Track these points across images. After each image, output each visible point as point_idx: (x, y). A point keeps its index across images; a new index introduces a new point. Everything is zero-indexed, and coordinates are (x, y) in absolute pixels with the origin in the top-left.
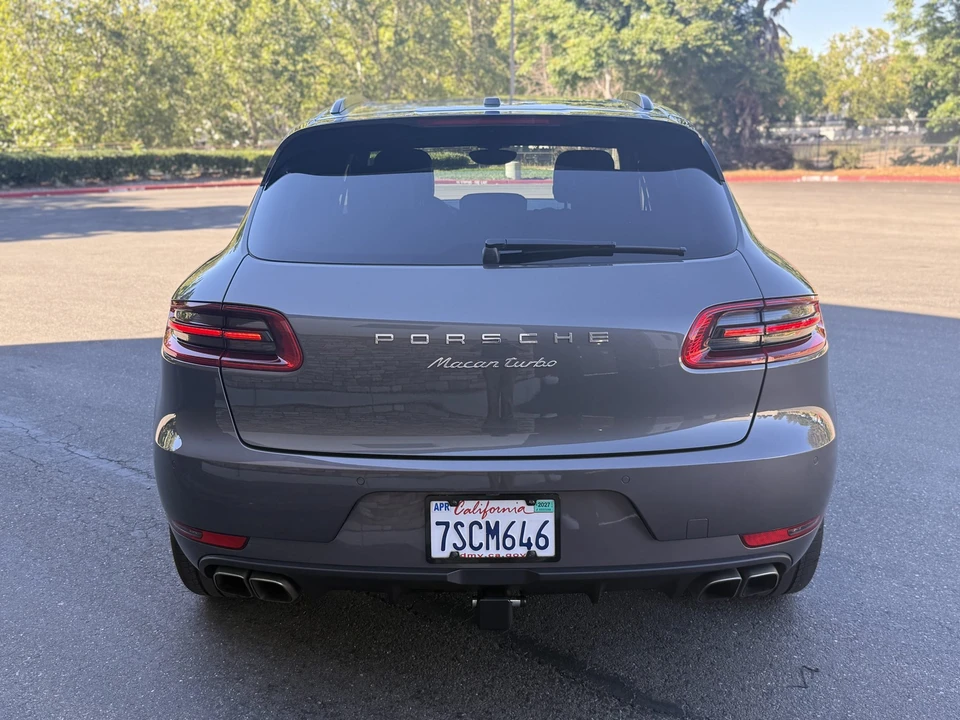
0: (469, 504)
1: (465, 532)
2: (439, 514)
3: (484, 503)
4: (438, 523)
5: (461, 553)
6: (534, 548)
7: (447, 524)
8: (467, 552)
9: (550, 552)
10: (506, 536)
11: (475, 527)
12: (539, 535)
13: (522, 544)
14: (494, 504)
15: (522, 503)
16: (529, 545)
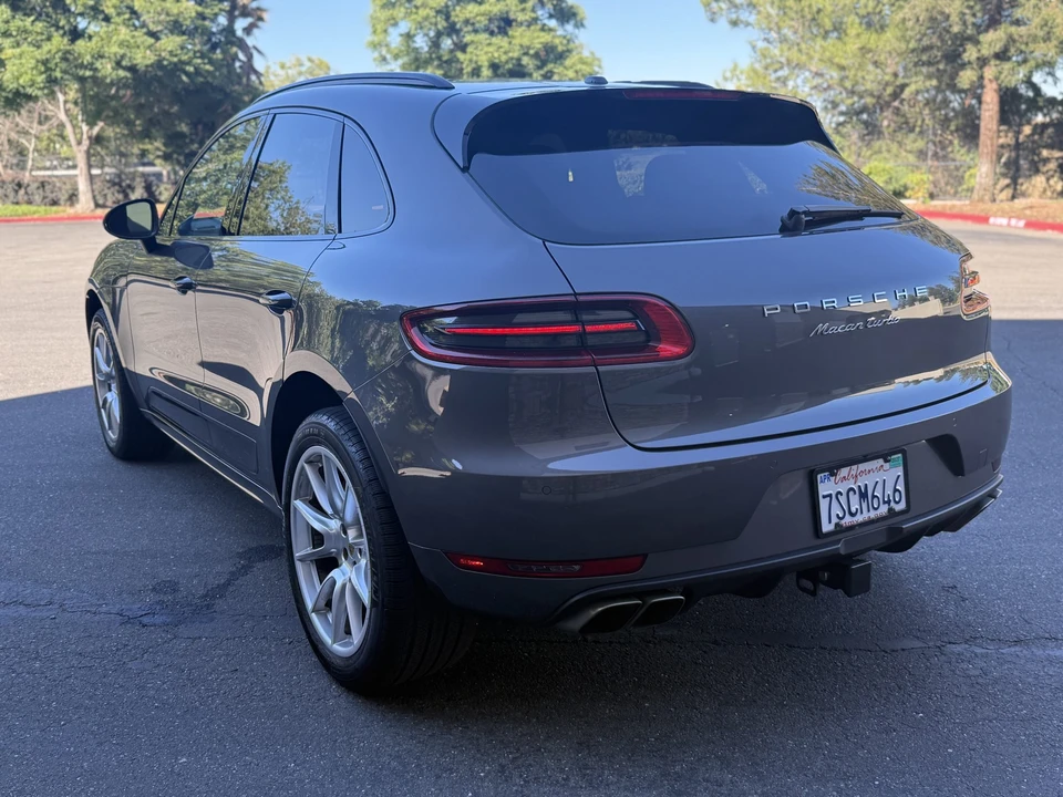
0: (844, 472)
1: (843, 499)
2: (826, 487)
3: (854, 467)
4: (824, 497)
5: (843, 522)
6: (892, 504)
7: (830, 496)
8: (848, 520)
9: (902, 506)
10: (874, 496)
11: (851, 493)
12: (896, 490)
13: (884, 502)
14: (862, 467)
15: (881, 461)
16: (889, 502)
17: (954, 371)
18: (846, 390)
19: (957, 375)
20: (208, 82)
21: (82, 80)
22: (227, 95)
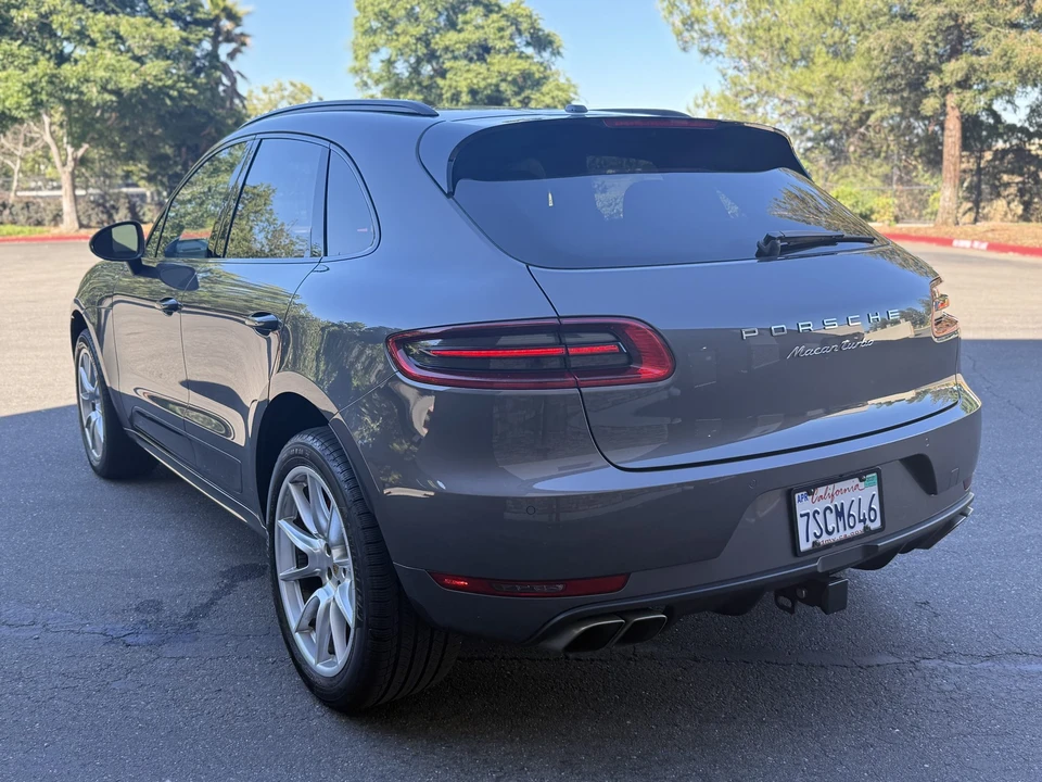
0: (821, 491)
1: (820, 518)
2: (803, 506)
3: (831, 486)
4: (802, 516)
5: (820, 540)
6: (868, 522)
7: (808, 514)
8: (825, 539)
9: (877, 525)
10: (850, 515)
11: (828, 512)
12: (871, 509)
13: (860, 521)
14: (839, 486)
15: (856, 480)
16: (864, 521)
17: (925, 392)
18: (821, 411)
19: (928, 396)
20: (191, 106)
21: (67, 103)
22: (211, 118)
